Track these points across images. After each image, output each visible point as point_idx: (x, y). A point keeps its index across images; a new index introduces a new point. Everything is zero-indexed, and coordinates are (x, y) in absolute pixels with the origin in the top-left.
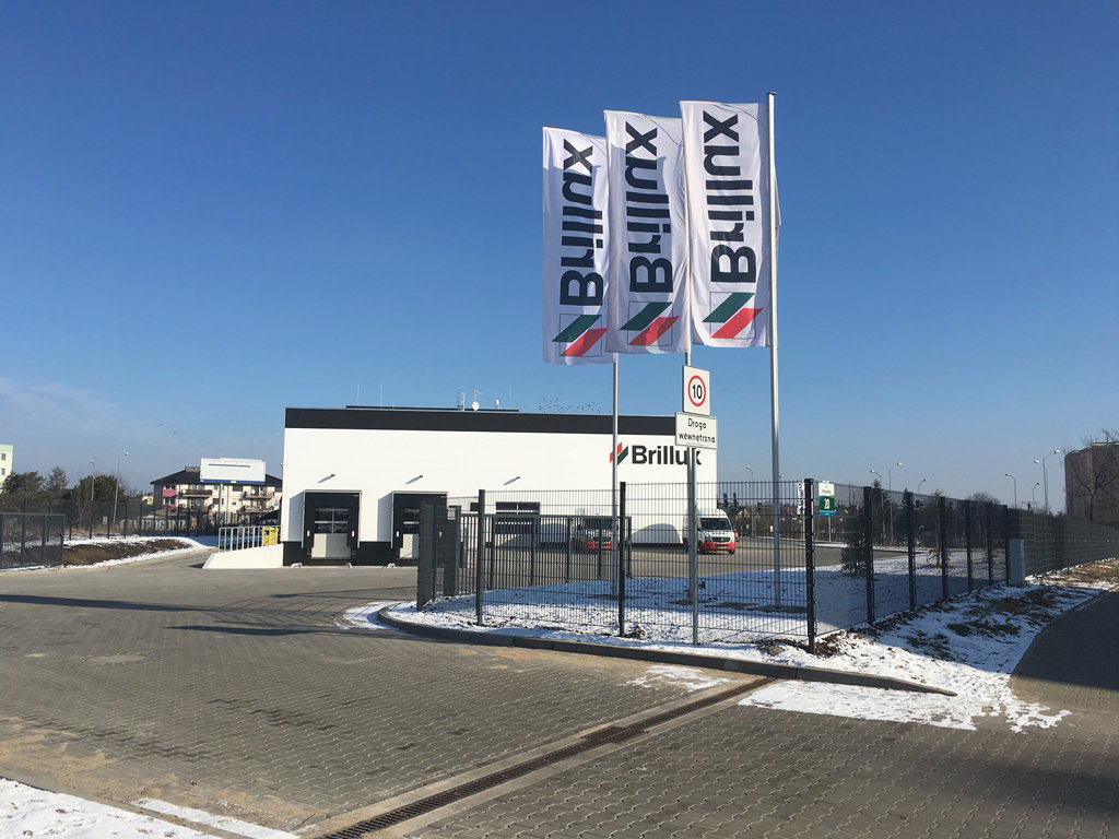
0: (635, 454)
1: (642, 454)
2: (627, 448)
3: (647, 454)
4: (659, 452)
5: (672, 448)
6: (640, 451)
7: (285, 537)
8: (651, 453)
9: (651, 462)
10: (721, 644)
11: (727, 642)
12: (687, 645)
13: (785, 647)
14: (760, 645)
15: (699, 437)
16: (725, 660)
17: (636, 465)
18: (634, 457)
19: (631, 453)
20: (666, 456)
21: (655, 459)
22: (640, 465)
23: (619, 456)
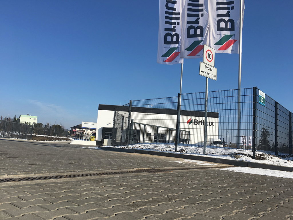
0: (194, 122)
1: (197, 122)
2: (192, 120)
6: (196, 121)
7: (97, 140)
8: (199, 122)
9: (199, 124)
10: (215, 154)
11: (217, 154)
12: (201, 154)
13: (242, 156)
14: (232, 155)
15: (209, 74)
16: (217, 158)
17: (195, 125)
18: (194, 123)
19: (193, 122)
20: (203, 123)
21: (200, 124)
22: (196, 125)
23: (190, 122)
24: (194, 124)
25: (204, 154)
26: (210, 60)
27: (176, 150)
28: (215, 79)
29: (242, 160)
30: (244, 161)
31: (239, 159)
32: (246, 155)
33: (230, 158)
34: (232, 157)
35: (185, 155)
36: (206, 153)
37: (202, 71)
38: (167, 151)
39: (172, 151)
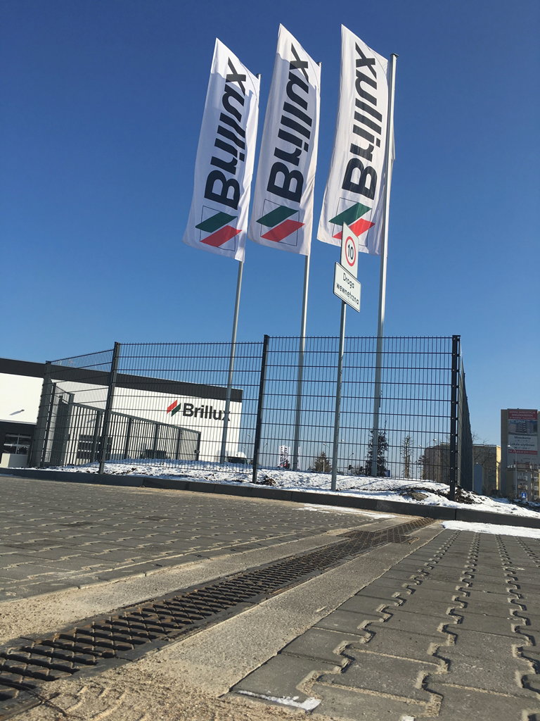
0: (185, 409)
1: (190, 410)
2: (180, 405)
3: (193, 410)
4: (203, 409)
5: (211, 407)
6: (190, 407)
8: (197, 409)
9: (196, 416)
10: (358, 490)
11: (364, 490)
12: (326, 490)
13: (427, 494)
14: (401, 491)
15: (349, 294)
16: (377, 500)
17: (186, 417)
18: (184, 412)
19: (182, 409)
20: (206, 412)
21: (199, 414)
22: (189, 417)
23: (174, 409)
24: (185, 415)
25: (333, 489)
26: (351, 261)
27: (254, 481)
28: (358, 307)
29: (434, 504)
30: (441, 506)
31: (426, 502)
32: (432, 491)
33: (401, 499)
34: (404, 496)
35: (292, 492)
36: (337, 487)
37: (338, 286)
38: (229, 482)
39: (241, 482)
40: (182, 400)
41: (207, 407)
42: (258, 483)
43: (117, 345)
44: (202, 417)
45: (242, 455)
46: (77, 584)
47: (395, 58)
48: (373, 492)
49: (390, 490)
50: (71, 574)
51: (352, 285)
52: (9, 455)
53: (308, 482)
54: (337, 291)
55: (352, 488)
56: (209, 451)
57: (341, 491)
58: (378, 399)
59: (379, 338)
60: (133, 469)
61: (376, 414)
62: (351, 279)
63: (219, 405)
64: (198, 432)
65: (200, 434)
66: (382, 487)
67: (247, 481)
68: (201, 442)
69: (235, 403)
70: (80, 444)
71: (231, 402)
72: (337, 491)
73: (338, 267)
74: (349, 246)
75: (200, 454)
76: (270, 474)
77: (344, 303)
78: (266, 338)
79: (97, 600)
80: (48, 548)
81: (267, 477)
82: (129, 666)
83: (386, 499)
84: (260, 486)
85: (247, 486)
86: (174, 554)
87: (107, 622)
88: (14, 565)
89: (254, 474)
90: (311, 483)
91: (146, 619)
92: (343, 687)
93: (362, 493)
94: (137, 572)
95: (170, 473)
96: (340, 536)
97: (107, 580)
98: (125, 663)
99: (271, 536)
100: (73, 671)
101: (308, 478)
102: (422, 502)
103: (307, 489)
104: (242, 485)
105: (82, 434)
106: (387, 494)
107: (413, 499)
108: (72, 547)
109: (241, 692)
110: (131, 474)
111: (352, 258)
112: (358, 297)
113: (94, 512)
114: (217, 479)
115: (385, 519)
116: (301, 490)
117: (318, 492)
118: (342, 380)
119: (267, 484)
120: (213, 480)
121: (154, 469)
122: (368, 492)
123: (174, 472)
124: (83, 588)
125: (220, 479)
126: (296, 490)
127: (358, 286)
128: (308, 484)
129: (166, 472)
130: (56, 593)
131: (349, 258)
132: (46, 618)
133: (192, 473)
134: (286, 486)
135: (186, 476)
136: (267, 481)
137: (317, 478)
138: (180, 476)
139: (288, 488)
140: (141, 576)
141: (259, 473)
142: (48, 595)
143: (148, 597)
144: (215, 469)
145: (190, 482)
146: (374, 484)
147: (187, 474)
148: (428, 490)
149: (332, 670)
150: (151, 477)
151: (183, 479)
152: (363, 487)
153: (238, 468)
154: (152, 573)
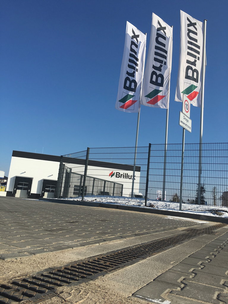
0: (117, 175)
2: (114, 173)
3: (120, 175)
4: (124, 175)
5: (127, 174)
6: (118, 174)
8: (121, 175)
9: (121, 178)
10: (192, 210)
12: (177, 210)
13: (223, 213)
15: (186, 125)
16: (200, 215)
18: (116, 176)
20: (125, 176)
21: (122, 177)
22: (118, 178)
23: (112, 175)
24: (116, 177)
25: (180, 210)
26: (187, 111)
27: (146, 205)
32: (226, 212)
33: (212, 215)
34: (213, 213)
35: (162, 210)
36: (182, 209)
37: (181, 121)
38: (135, 206)
39: (140, 206)
40: (115, 171)
41: (126, 174)
42: (147, 206)
43: (88, 148)
44: (123, 178)
45: (141, 194)
46: (72, 247)
47: (206, 21)
48: (198, 211)
49: (206, 210)
50: (70, 243)
51: (188, 121)
52: (47, 193)
53: (169, 206)
54: (181, 124)
55: (189, 209)
56: (127, 192)
57: (184, 210)
58: (200, 170)
59: (200, 144)
60: (95, 200)
61: (200, 177)
62: (187, 118)
63: (130, 173)
64: (122, 184)
65: (122, 185)
66: (203, 209)
67: (143, 206)
68: (123, 189)
69: (137, 172)
70: (74, 189)
71: (135, 172)
72: (182, 210)
73: (181, 113)
74: (186, 104)
75: (123, 194)
76: (152, 202)
77: (184, 129)
78: (150, 144)
79: (79, 254)
80: (61, 232)
81: (151, 204)
82: (91, 282)
83: (205, 215)
84: (148, 207)
85: (143, 207)
86: (111, 236)
87: (83, 263)
88: (48, 238)
89: (146, 202)
90: (170, 207)
91: (99, 263)
92: (181, 297)
93: (194, 212)
94: (96, 243)
95: (110, 202)
96: (183, 230)
97: (84, 246)
98: (90, 281)
99: (152, 230)
100: (69, 283)
101: (169, 205)
102: (221, 216)
103: (168, 209)
104: (140, 207)
105: (75, 184)
106: (205, 212)
107: (217, 215)
108: (71, 232)
109: (137, 296)
110: (95, 201)
111: (187, 109)
112: (190, 126)
113: (80, 217)
114: (130, 204)
115: (204, 223)
116: (166, 210)
117: (174, 211)
118: (184, 162)
119: (151, 207)
120: (128, 205)
121: (104, 199)
122: (196, 211)
123: (112, 201)
124: (74, 248)
125: (131, 204)
126: (164, 210)
127: (190, 121)
128: (169, 207)
129: (109, 201)
130: (64, 250)
131: (186, 109)
132: (59, 260)
133: (119, 202)
134: (159, 208)
135: (117, 203)
136: (151, 205)
137: (173, 205)
138: (114, 203)
139: (160, 209)
140: (98, 244)
141: (148, 202)
142: (60, 251)
143: (100, 254)
144: (129, 200)
145: (118, 205)
146: (199, 208)
147: (117, 202)
148: (224, 211)
149: (176, 289)
150: (103, 203)
151: (116, 204)
152: (194, 209)
153: (139, 200)
154: (102, 243)
